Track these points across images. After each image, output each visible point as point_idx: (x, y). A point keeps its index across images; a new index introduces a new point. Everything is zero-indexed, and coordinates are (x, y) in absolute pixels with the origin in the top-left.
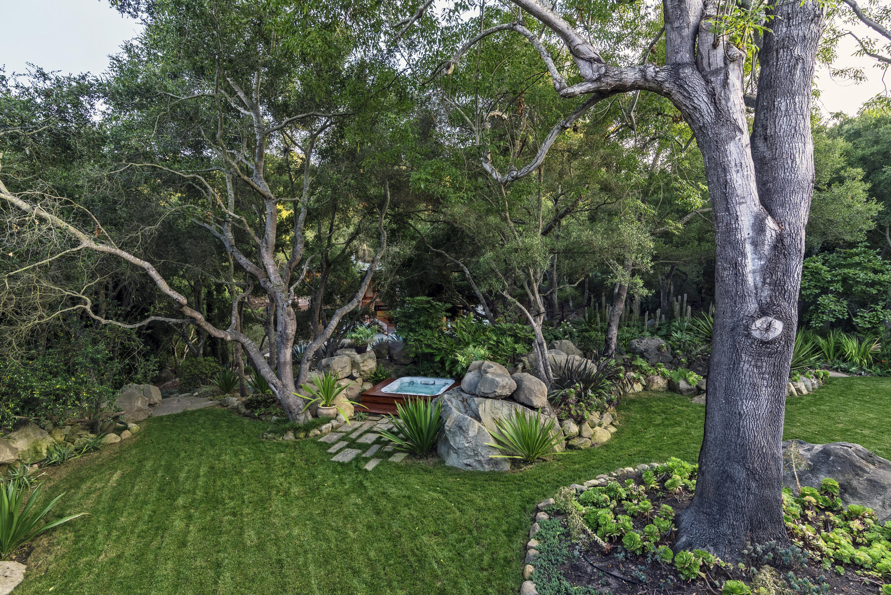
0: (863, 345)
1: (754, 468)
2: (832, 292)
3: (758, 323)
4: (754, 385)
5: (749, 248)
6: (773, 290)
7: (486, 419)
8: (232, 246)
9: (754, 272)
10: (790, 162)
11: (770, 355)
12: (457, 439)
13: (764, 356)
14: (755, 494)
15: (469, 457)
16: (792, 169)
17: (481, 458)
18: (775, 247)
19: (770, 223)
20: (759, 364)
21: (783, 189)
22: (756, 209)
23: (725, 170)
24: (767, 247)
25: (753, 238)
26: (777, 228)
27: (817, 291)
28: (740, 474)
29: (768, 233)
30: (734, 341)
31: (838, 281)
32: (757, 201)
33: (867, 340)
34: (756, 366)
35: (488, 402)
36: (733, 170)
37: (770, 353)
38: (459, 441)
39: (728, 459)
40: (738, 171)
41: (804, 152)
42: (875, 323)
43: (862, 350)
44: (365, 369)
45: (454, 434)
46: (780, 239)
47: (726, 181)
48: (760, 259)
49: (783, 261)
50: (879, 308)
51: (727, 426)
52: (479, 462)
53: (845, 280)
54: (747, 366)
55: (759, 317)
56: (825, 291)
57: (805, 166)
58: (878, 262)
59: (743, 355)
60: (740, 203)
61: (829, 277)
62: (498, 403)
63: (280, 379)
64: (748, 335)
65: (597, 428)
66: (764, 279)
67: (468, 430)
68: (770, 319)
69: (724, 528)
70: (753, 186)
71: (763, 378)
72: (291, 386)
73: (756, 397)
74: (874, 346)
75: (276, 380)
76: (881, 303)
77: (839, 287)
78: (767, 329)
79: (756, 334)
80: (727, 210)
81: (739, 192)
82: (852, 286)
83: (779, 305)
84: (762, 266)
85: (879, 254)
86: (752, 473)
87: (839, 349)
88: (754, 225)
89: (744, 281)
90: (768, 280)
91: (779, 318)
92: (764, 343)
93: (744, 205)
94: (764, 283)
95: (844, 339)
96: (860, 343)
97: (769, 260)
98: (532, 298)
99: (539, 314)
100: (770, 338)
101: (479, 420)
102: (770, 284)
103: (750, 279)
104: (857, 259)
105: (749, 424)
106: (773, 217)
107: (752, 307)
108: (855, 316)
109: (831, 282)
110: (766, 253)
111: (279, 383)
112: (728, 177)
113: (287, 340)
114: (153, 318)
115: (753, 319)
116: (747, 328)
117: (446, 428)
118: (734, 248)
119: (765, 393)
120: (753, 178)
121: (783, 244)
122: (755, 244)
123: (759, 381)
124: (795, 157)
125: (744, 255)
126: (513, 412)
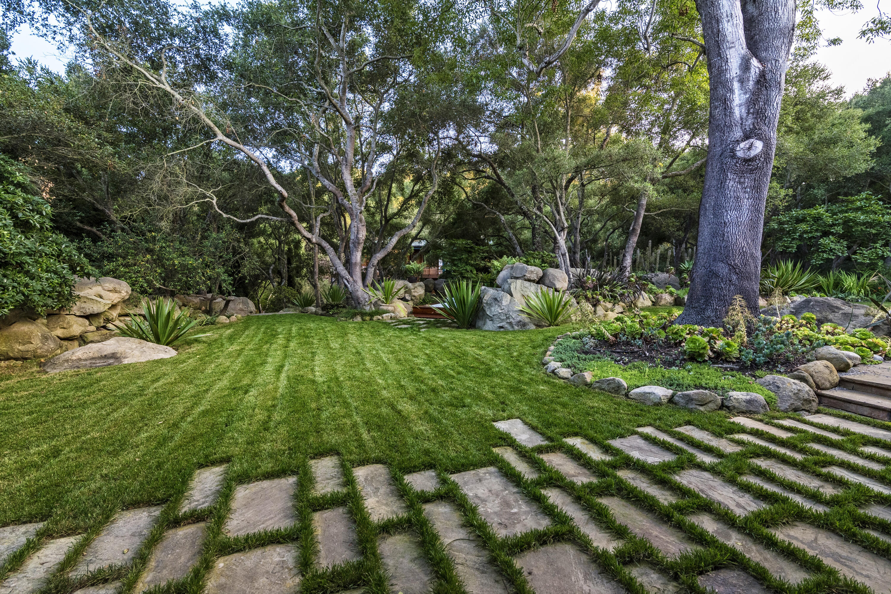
0: (862, 279)
1: (735, 264)
2: (833, 234)
3: (742, 145)
4: (737, 198)
5: (736, 85)
6: (756, 118)
7: (517, 295)
8: (318, 172)
9: (740, 105)
10: (773, 14)
11: (751, 171)
12: (493, 309)
13: (746, 172)
14: (735, 285)
15: (503, 320)
16: (776, 20)
17: (511, 320)
18: (758, 82)
19: (754, 62)
20: (742, 180)
21: (767, 37)
22: (743, 52)
23: (718, 21)
24: (751, 83)
25: (739, 76)
26: (760, 66)
27: (819, 234)
28: (722, 269)
29: (752, 71)
30: (722, 163)
31: (839, 224)
32: (744, 46)
33: (866, 275)
34: (740, 183)
35: (519, 282)
36: (725, 21)
37: (751, 170)
38: (495, 310)
39: (714, 260)
40: (729, 21)
41: (785, 5)
42: (874, 259)
43: (860, 283)
44: (416, 294)
45: (490, 305)
46: (762, 75)
47: (719, 31)
48: (745, 93)
49: (765, 92)
50: (878, 245)
51: (714, 235)
52: (510, 324)
53: (846, 222)
54: (732, 183)
55: (743, 141)
56: (826, 234)
57: (786, 17)
58: (878, 206)
59: (729, 174)
60: (730, 48)
61: (830, 221)
62: (527, 284)
63: (352, 277)
64: (733, 156)
65: (609, 312)
66: (749, 110)
67: (502, 300)
68: (752, 140)
69: (709, 313)
70: (741, 32)
71: (745, 192)
72: (360, 283)
73: (738, 208)
74: (871, 279)
75: (348, 277)
76: (880, 242)
77: (839, 229)
78: (749, 149)
79: (740, 154)
80: (719, 55)
81: (729, 38)
82: (852, 227)
83: (760, 129)
84: (747, 99)
85: (880, 200)
86: (733, 268)
87: (838, 285)
88: (741, 64)
89: (732, 113)
90: (752, 111)
91: (760, 139)
92: (747, 161)
93: (733, 49)
94: (748, 113)
95: (844, 276)
96: (859, 279)
97: (753, 94)
98: (558, 217)
99: (563, 229)
100: (752, 155)
101: (511, 295)
102: (753, 114)
103: (737, 112)
104: (858, 203)
105: (731, 230)
106: (756, 57)
107: (738, 133)
108: (855, 253)
109: (833, 225)
110: (751, 87)
111: (351, 279)
112: (721, 27)
113: (359, 243)
114: (260, 216)
115: (738, 142)
116: (733, 151)
117: (484, 301)
118: (724, 87)
119: (746, 203)
120: (741, 26)
121: (765, 79)
122: (742, 81)
123: (741, 195)
124: (778, 9)
125: (732, 91)
126: (539, 291)
